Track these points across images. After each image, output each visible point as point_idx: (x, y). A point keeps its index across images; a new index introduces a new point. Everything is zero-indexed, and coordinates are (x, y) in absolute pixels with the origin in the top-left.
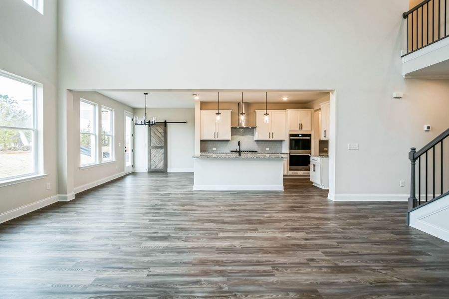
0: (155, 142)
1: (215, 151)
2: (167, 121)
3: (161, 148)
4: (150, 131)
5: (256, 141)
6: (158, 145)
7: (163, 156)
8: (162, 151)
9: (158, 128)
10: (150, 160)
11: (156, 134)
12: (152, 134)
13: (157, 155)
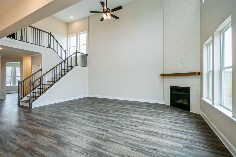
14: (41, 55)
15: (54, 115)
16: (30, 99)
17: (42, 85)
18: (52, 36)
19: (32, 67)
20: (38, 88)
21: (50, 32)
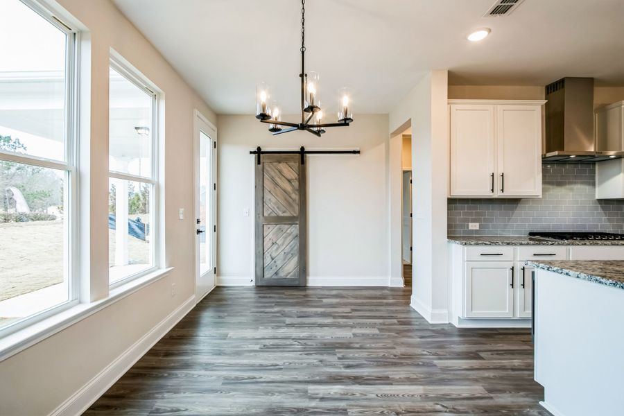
0: (274, 204)
1: (476, 231)
2: (307, 149)
3: (290, 220)
4: (260, 175)
5: (600, 201)
6: (281, 214)
7: (296, 242)
8: (294, 230)
9: (283, 167)
10: (261, 254)
11: (276, 184)
12: (268, 184)
13: (279, 242)
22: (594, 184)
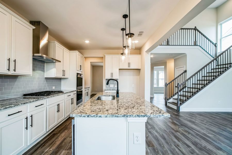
14: (186, 55)
15: (213, 128)
16: (177, 102)
17: (187, 88)
18: (198, 31)
19: (176, 69)
20: (183, 91)
21: (195, 27)
22: (44, 71)
